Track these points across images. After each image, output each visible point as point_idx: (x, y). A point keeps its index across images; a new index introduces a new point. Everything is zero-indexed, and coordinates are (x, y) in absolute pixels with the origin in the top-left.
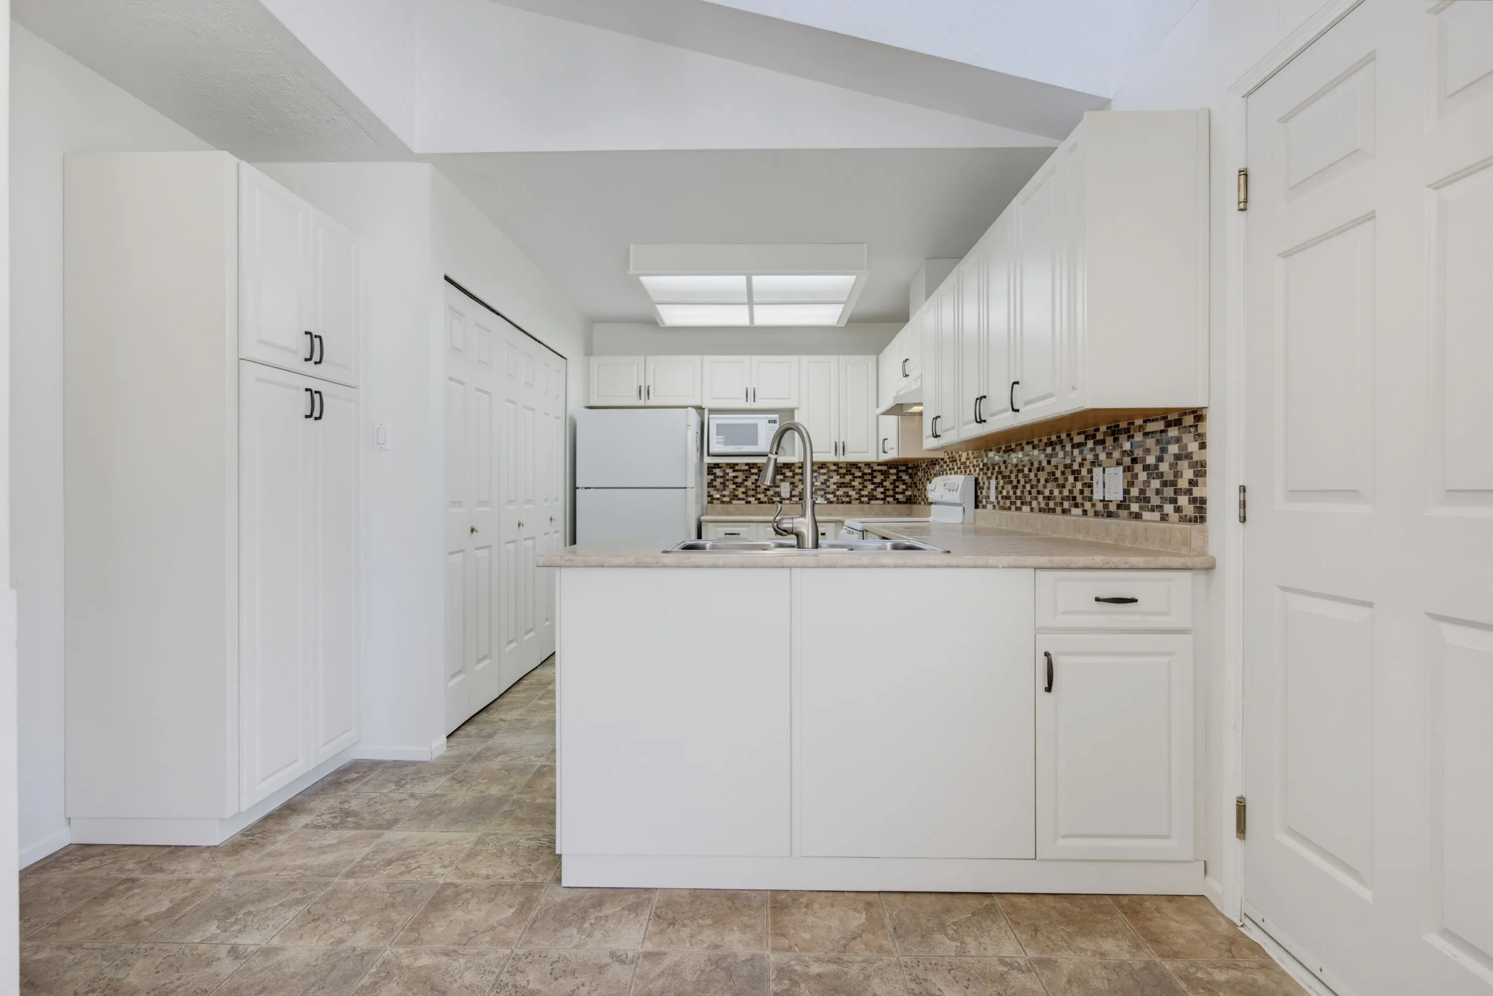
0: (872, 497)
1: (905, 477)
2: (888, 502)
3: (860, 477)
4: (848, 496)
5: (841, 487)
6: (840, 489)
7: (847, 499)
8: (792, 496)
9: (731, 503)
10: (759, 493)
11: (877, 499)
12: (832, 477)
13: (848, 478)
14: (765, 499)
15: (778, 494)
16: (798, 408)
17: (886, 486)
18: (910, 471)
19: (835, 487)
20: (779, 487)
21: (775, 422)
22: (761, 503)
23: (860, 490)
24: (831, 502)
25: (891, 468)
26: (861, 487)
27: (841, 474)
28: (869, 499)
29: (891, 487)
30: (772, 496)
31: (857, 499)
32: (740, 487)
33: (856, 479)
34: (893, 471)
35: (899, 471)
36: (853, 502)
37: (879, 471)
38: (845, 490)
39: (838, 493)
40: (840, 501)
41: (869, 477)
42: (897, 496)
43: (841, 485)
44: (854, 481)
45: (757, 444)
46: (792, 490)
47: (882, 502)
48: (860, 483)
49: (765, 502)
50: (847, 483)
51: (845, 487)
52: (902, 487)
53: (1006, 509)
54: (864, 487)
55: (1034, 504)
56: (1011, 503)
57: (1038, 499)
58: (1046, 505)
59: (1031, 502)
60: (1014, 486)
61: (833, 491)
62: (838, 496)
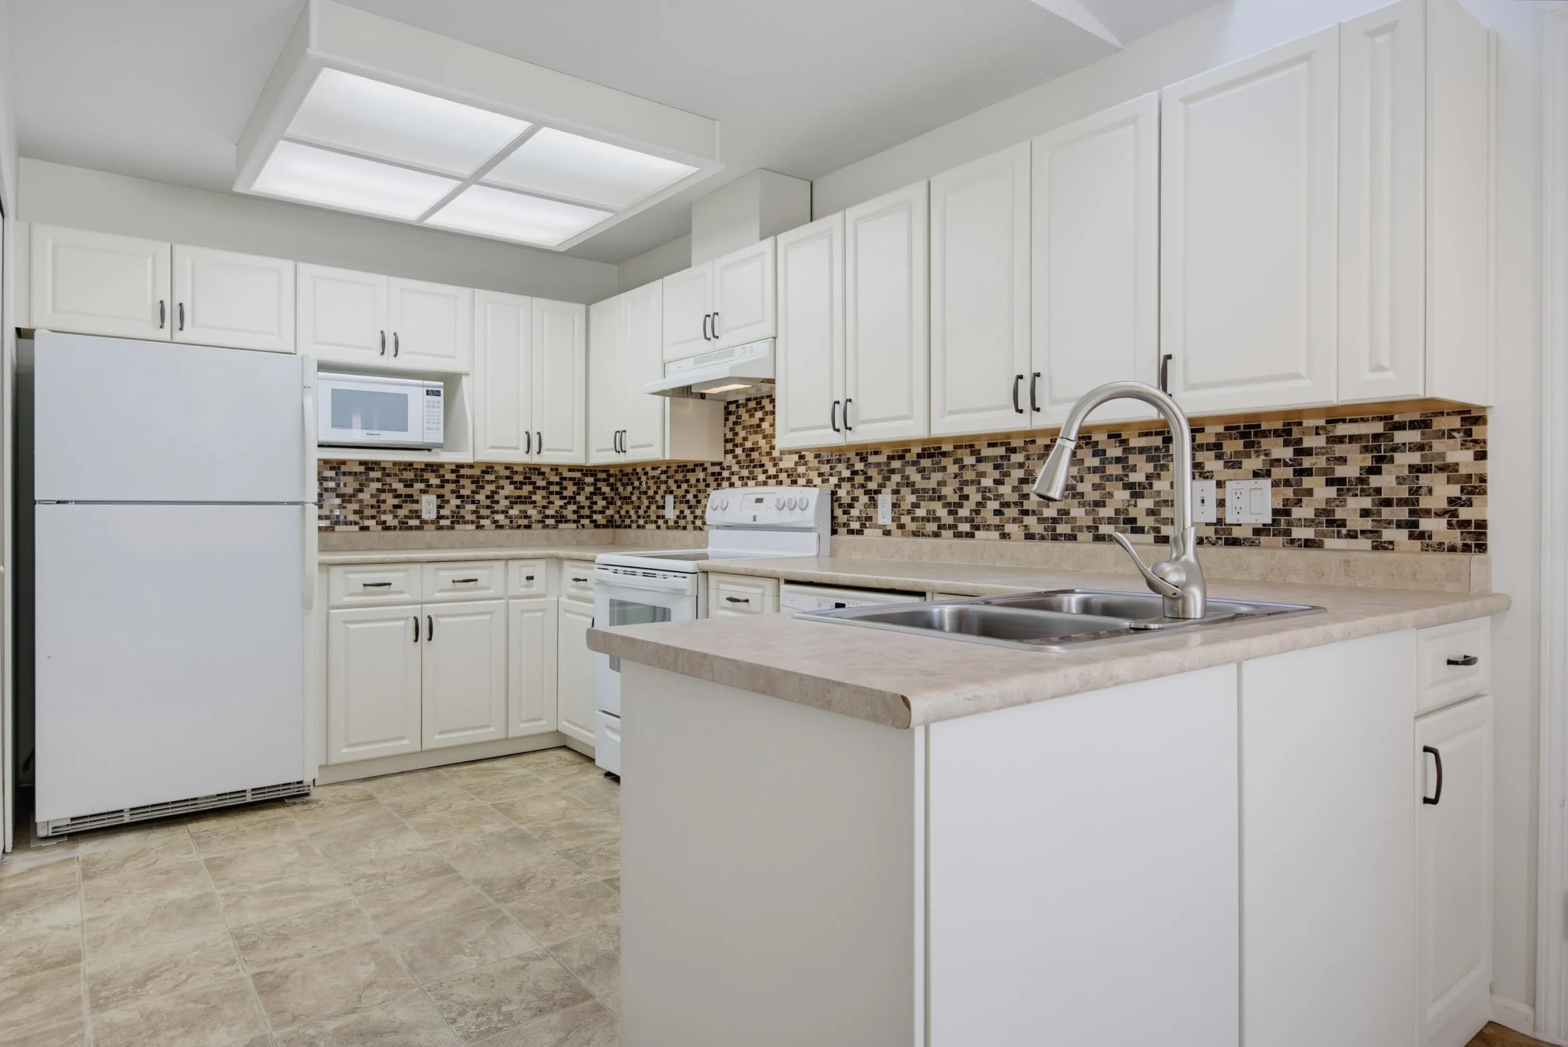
0: (560, 519)
1: (606, 489)
2: (583, 526)
3: (543, 488)
4: (526, 517)
5: (516, 503)
6: (515, 506)
7: (525, 522)
8: (440, 517)
9: (333, 530)
10: (385, 512)
11: (567, 521)
12: (503, 488)
13: (527, 488)
14: (395, 523)
15: (416, 514)
16: (467, 375)
17: (579, 503)
18: (612, 480)
19: (507, 502)
20: (417, 502)
21: (437, 393)
22: (387, 528)
23: (544, 507)
24: (501, 527)
25: (586, 475)
26: (545, 503)
27: (516, 482)
28: (556, 522)
29: (587, 504)
30: (406, 517)
31: (539, 522)
32: (350, 502)
33: (538, 491)
34: (589, 480)
35: (597, 480)
36: (534, 526)
37: (571, 479)
38: (523, 507)
39: (512, 512)
40: (515, 525)
41: (555, 488)
42: (595, 517)
43: (515, 501)
44: (535, 493)
46: (440, 507)
47: (575, 526)
48: (543, 498)
49: (395, 528)
50: (525, 497)
51: (522, 503)
52: (601, 503)
53: (926, 536)
54: (550, 503)
55: (1010, 528)
56: (939, 527)
57: (1022, 522)
58: (1045, 529)
59: (1003, 526)
60: (949, 504)
61: (504, 509)
62: (511, 517)
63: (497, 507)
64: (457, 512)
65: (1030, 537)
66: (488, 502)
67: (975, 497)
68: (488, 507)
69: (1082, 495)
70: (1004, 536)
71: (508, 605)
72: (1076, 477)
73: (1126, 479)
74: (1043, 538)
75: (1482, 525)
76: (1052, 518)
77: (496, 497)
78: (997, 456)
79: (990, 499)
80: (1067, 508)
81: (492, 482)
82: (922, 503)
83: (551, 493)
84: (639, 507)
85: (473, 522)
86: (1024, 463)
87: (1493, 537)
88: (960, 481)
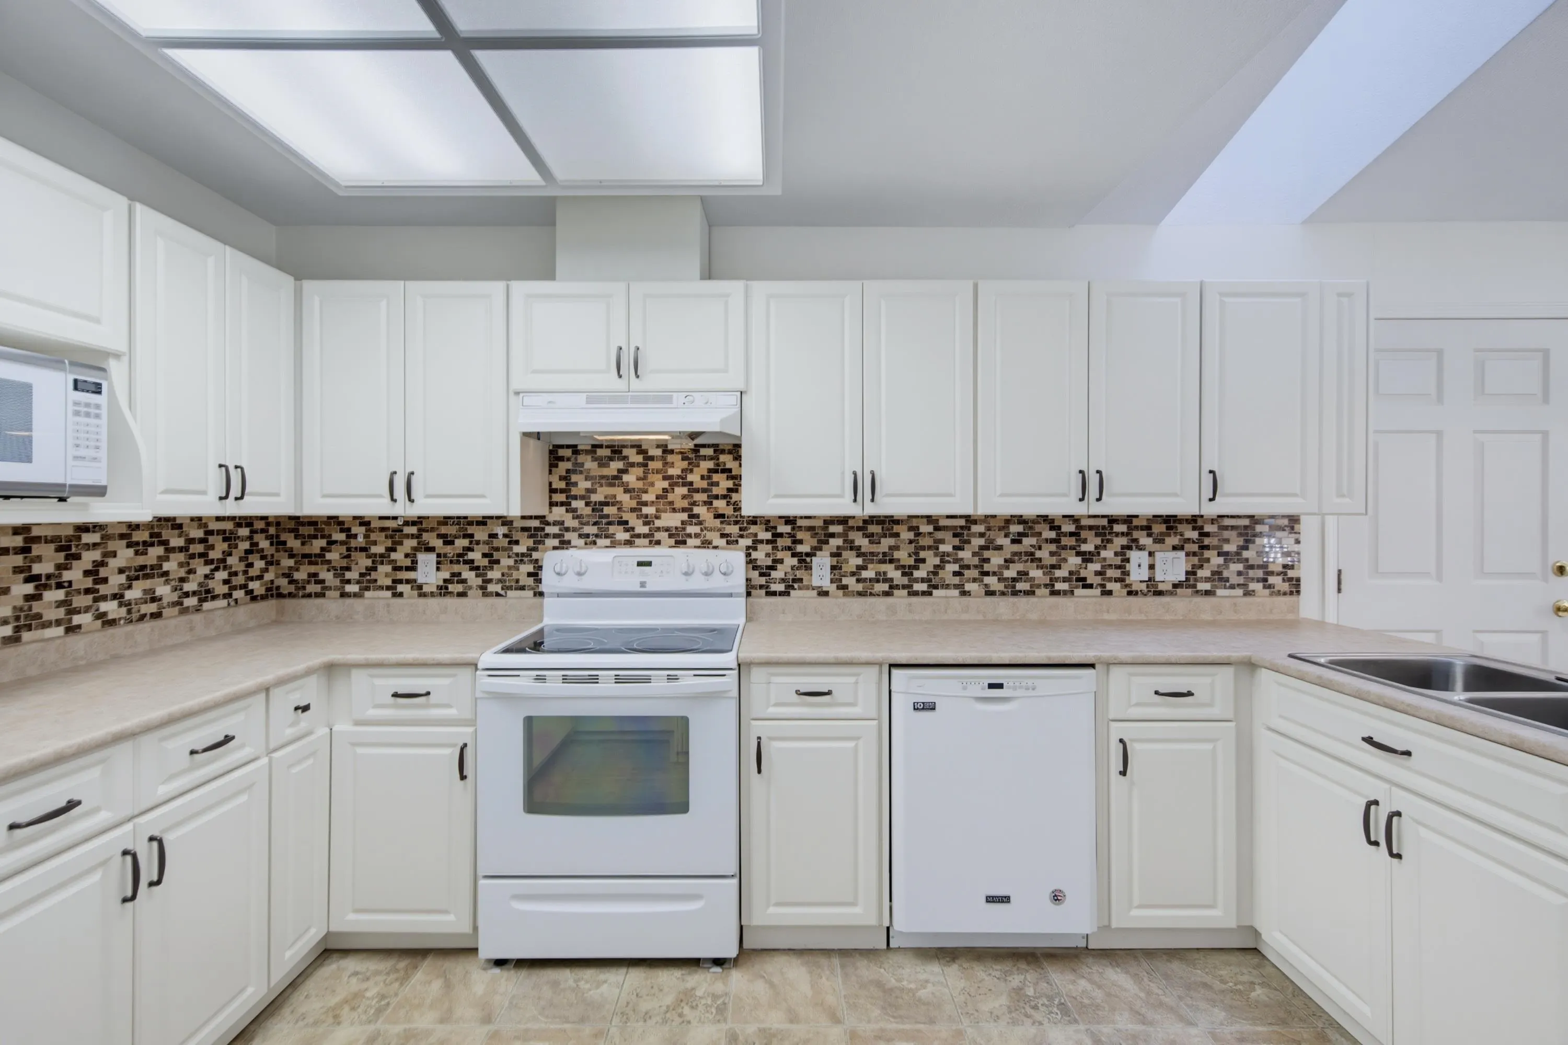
0: (206, 595)
1: (264, 544)
2: (237, 600)
3: (181, 549)
4: (154, 600)
5: (137, 578)
6: (134, 583)
7: (152, 608)
11: (214, 598)
12: (114, 554)
13: (156, 552)
16: (117, 356)
17: (231, 567)
18: (272, 531)
19: (122, 579)
21: (94, 389)
23: (182, 580)
24: (112, 623)
25: (239, 525)
26: (182, 573)
27: (137, 544)
28: (199, 600)
29: (241, 567)
31: (174, 605)
33: (172, 556)
34: (244, 532)
35: (253, 531)
36: (166, 612)
37: (219, 532)
38: (147, 584)
39: (129, 595)
40: (135, 616)
41: (198, 548)
42: (251, 585)
43: (136, 574)
44: (167, 559)
45: (29, 459)
47: (224, 603)
48: (181, 565)
50: (152, 567)
51: (147, 577)
52: (259, 564)
53: (874, 595)
54: (190, 572)
55: (968, 587)
56: (891, 587)
57: (983, 581)
58: (1006, 587)
59: (964, 585)
60: (904, 567)
61: (116, 591)
62: (129, 604)
63: (103, 589)
64: (26, 608)
65: (990, 593)
66: (89, 583)
67: (932, 560)
68: (87, 591)
69: (1040, 560)
70: (964, 593)
71: (271, 764)
72: (1035, 546)
73: (1078, 548)
74: (1003, 594)
76: (1012, 578)
77: (103, 573)
78: (957, 526)
79: (949, 562)
80: (1025, 570)
81: (95, 545)
82: (870, 566)
83: (192, 556)
84: (348, 571)
85: (58, 623)
86: (985, 533)
87: (1303, 587)
88: (915, 546)
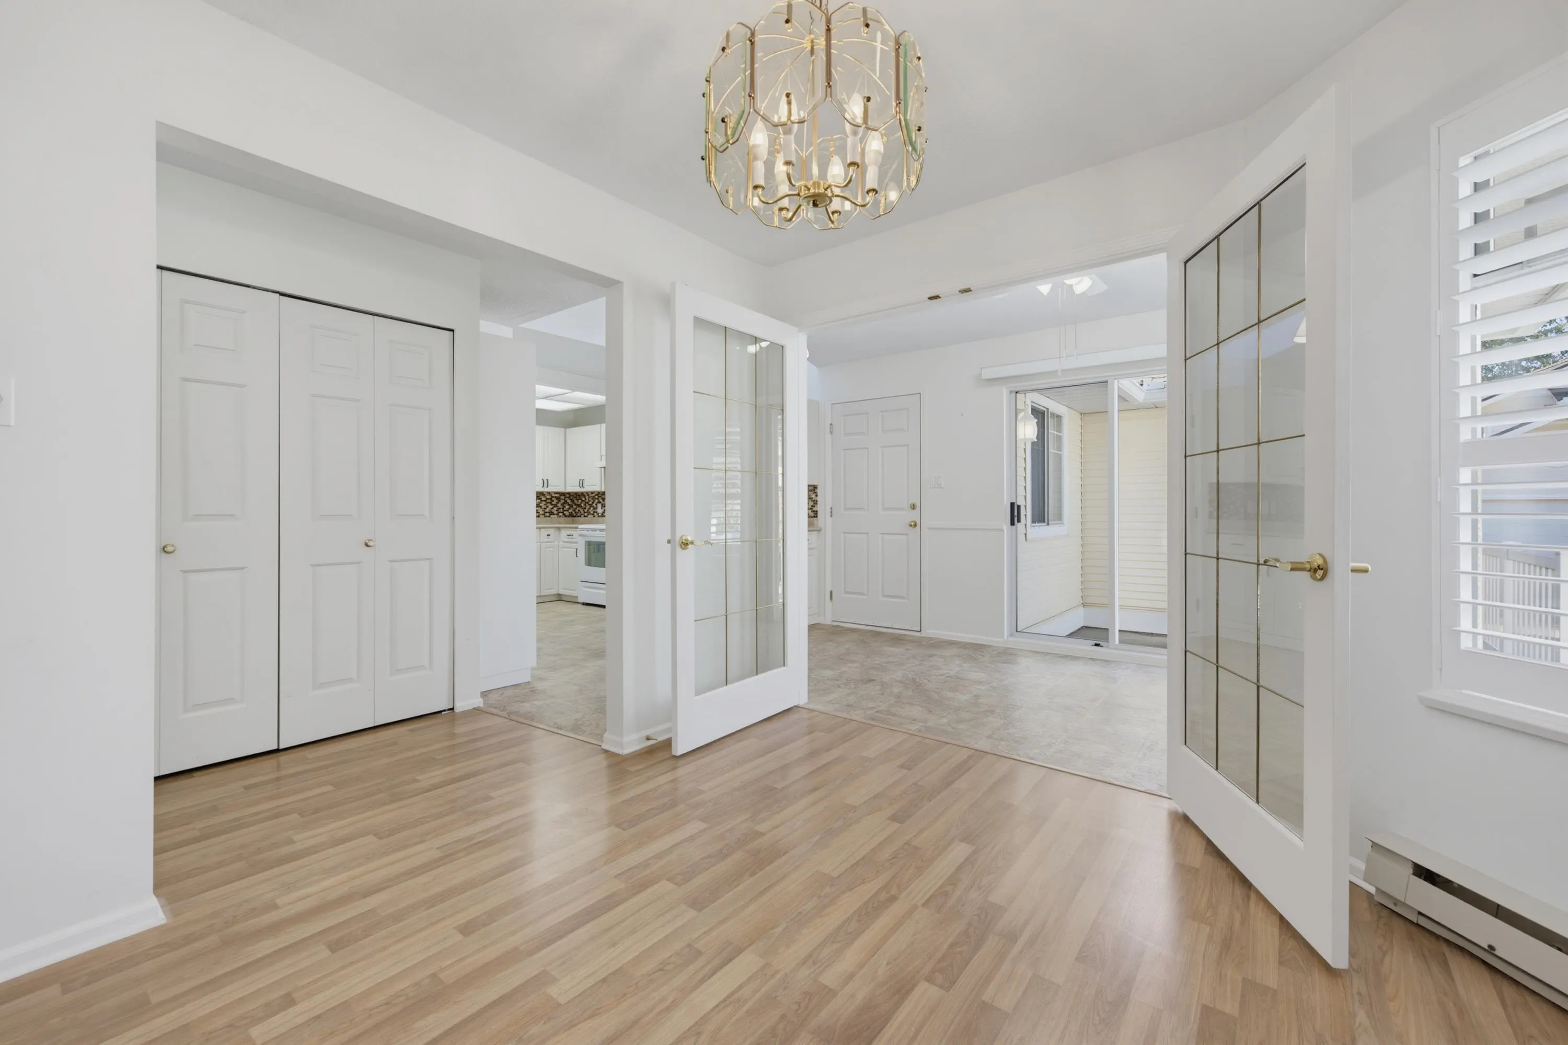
0: (551, 513)
1: (569, 501)
2: (560, 516)
3: (545, 501)
11: (554, 514)
17: (558, 506)
18: (572, 498)
25: (561, 495)
26: (545, 507)
31: (542, 514)
33: (543, 502)
34: (563, 497)
35: (565, 497)
36: (541, 516)
37: (555, 497)
41: (549, 501)
42: (565, 512)
47: (557, 516)
48: (545, 505)
52: (567, 507)
54: (547, 507)
71: (540, 545)
75: (817, 511)
83: (548, 503)
84: (585, 509)
87: (819, 514)
